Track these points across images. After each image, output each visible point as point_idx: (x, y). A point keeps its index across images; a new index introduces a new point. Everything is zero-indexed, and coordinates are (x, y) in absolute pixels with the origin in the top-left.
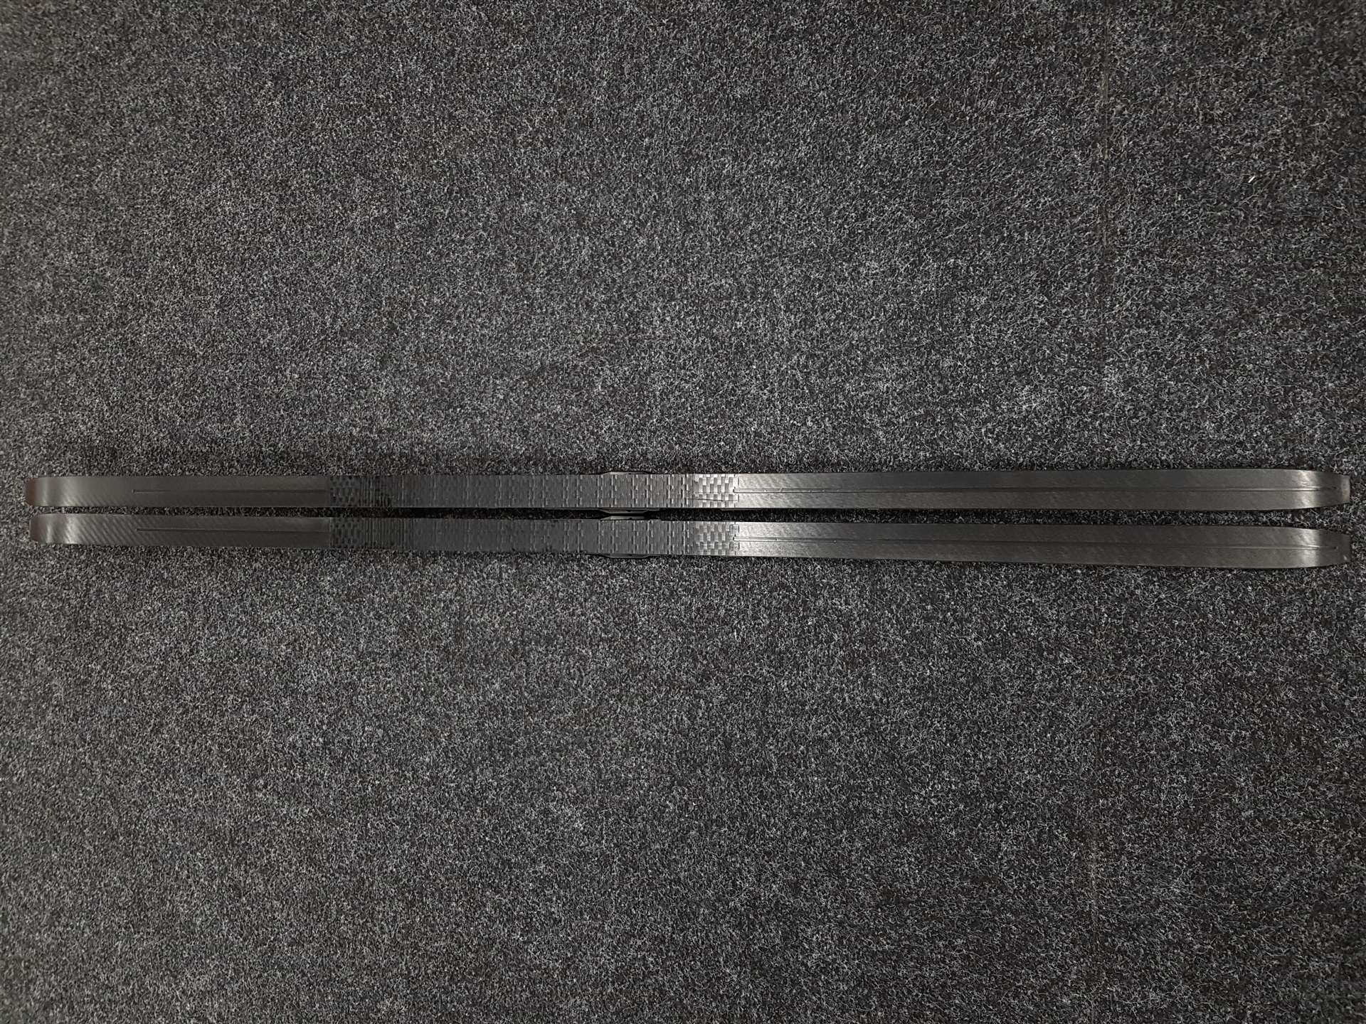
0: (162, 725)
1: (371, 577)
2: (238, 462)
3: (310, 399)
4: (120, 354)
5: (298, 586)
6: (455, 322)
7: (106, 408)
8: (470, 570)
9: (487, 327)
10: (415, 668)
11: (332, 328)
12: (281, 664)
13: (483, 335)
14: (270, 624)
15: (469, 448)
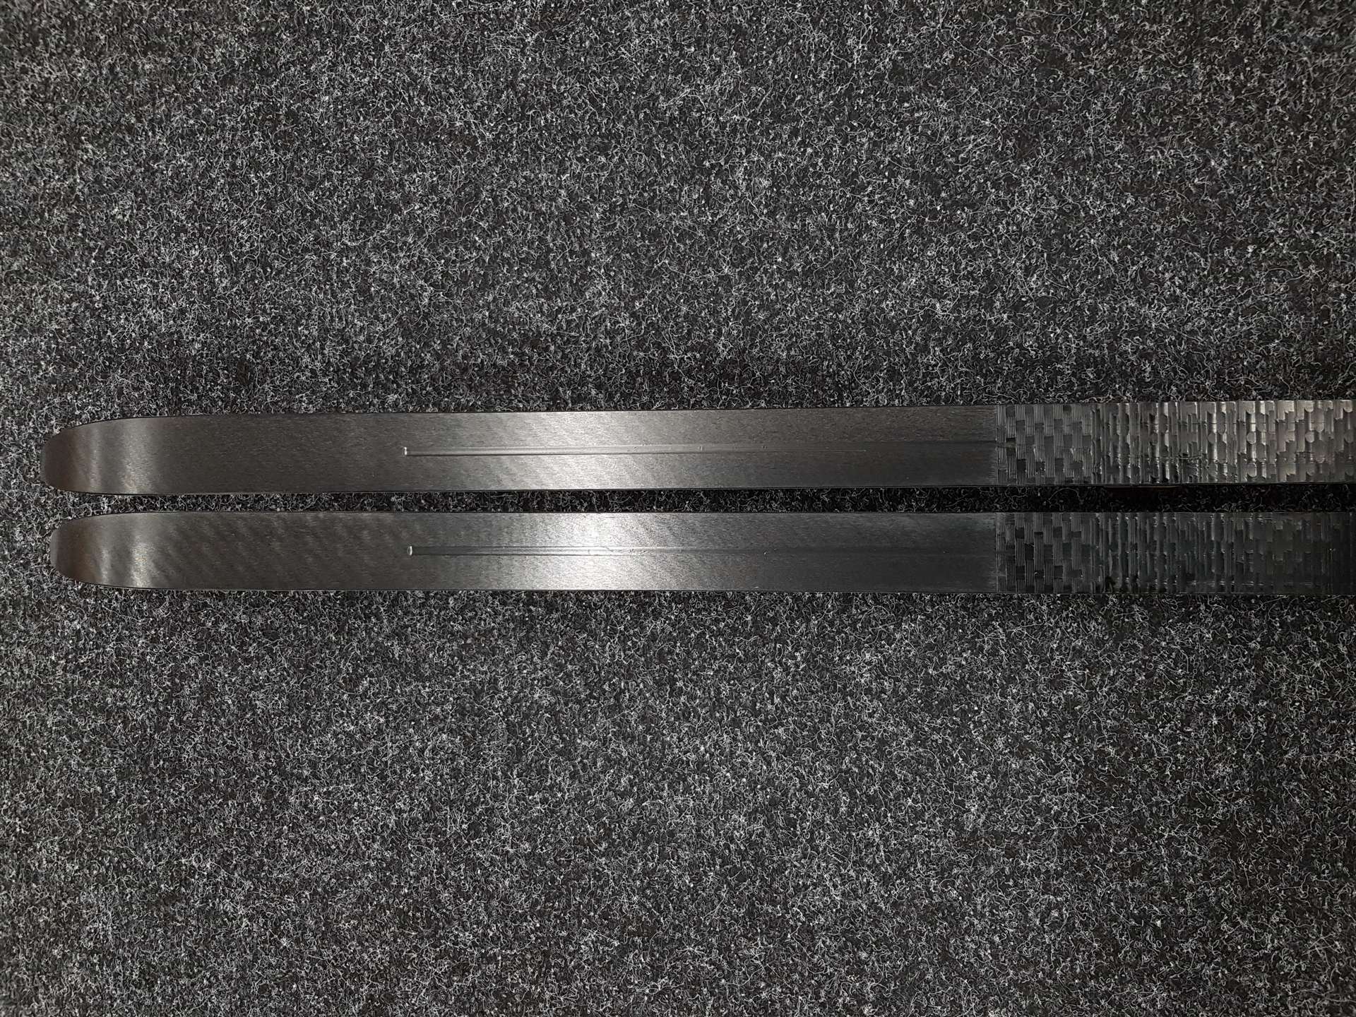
0: (391, 999)
1: (994, 652)
2: (599, 387)
3: (804, 236)
4: (256, 143)
5: (778, 674)
6: (1237, 42)
7: (218, 268)
8: (1297, 637)
9: (1330, 49)
10: (1136, 871)
11: (867, 66)
12: (736, 860)
13: (1325, 71)
14: (700, 763)
15: (1288, 341)
